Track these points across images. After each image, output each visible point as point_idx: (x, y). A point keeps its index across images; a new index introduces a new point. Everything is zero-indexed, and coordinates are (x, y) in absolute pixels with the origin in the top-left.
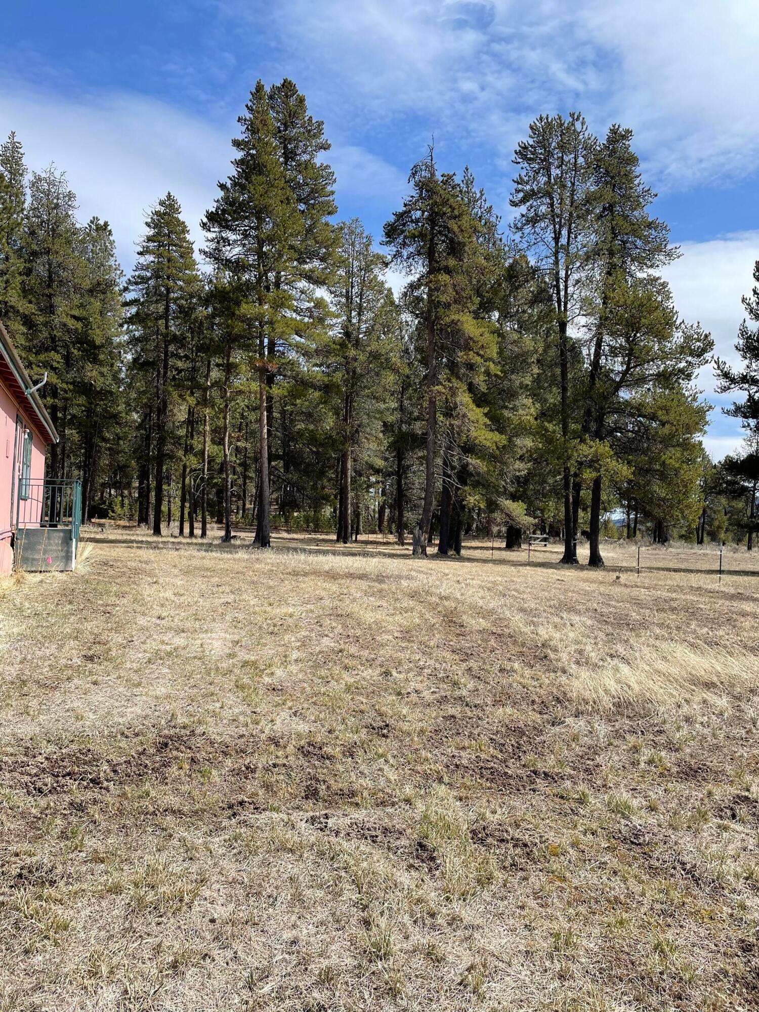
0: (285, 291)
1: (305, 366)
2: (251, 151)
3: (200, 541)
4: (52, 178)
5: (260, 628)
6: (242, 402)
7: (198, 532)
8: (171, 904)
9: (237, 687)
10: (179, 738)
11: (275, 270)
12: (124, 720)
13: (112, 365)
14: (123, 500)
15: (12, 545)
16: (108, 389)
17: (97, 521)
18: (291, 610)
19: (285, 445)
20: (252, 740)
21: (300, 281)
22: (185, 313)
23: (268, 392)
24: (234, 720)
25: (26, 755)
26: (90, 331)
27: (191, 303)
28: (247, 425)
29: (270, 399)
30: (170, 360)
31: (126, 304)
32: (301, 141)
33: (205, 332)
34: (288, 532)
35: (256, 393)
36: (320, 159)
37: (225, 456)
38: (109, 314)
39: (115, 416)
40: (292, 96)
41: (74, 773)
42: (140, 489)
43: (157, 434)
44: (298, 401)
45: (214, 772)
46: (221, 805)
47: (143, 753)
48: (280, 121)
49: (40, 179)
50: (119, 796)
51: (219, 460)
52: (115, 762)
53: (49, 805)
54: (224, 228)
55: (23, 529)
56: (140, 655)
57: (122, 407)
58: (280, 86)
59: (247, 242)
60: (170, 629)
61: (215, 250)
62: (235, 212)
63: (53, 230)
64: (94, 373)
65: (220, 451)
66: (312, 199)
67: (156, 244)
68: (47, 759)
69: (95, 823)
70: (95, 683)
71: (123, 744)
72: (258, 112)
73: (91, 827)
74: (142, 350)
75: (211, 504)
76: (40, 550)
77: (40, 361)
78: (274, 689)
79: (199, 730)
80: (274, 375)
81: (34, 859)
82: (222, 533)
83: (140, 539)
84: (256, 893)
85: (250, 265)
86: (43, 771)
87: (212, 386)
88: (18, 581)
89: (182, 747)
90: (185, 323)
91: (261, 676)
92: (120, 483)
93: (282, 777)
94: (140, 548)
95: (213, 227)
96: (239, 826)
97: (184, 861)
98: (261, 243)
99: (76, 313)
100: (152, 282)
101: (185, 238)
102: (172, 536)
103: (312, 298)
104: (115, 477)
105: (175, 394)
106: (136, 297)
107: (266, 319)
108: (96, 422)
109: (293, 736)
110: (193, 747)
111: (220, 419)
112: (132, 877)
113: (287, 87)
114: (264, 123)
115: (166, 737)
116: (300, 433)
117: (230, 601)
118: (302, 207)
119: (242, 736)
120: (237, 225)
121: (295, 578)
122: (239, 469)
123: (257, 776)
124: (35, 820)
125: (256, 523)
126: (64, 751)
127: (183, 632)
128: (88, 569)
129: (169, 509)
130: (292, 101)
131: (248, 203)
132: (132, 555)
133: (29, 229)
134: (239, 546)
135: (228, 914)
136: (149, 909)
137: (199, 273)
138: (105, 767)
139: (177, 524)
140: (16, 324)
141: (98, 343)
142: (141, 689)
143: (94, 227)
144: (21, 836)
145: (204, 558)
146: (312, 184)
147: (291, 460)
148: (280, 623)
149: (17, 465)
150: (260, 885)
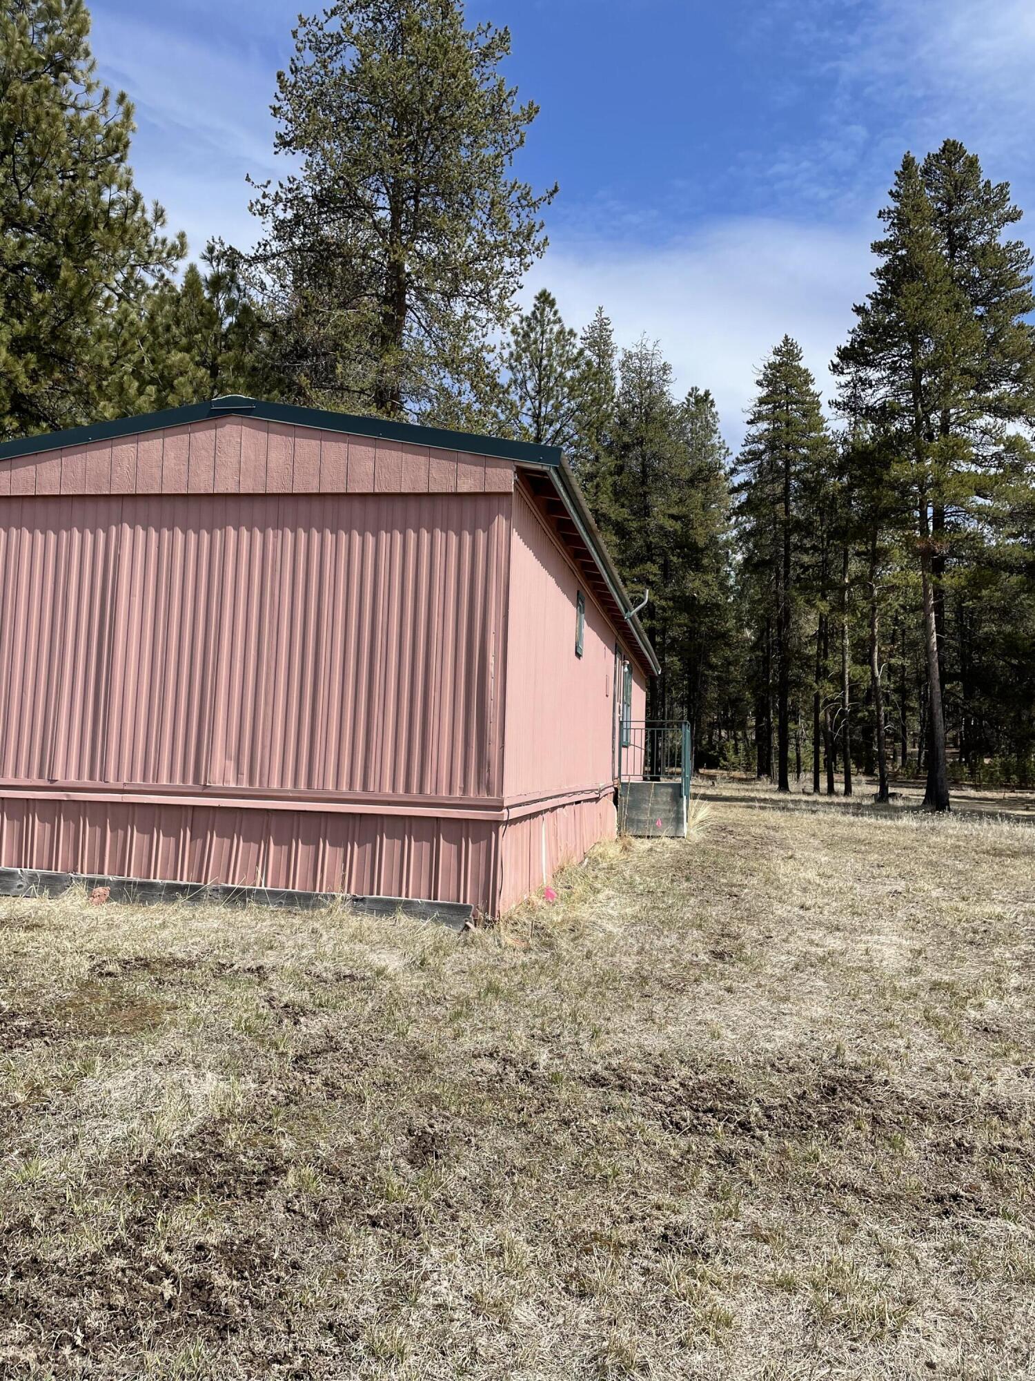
0: (957, 435)
1: (991, 539)
2: (899, 253)
3: (843, 800)
4: (644, 352)
5: (952, 933)
6: (895, 601)
7: (840, 787)
8: (868, 1325)
9: (928, 1019)
10: (851, 1083)
11: (939, 409)
12: (772, 1046)
13: (718, 570)
14: (736, 745)
15: (616, 802)
16: (714, 601)
17: (707, 771)
18: (998, 909)
19: (964, 658)
20: (960, 1104)
21: (981, 416)
22: (811, 489)
23: (935, 583)
24: (929, 1069)
25: (656, 1075)
26: (691, 531)
27: (819, 474)
28: (903, 633)
29: (939, 592)
30: (793, 554)
31: (735, 490)
32: (974, 219)
33: (839, 511)
34: (976, 787)
35: (916, 587)
36: (1005, 236)
37: (874, 678)
38: (713, 506)
39: (724, 636)
40: (957, 161)
41: (717, 1110)
42: (758, 729)
43: (779, 654)
44: (985, 592)
45: (909, 1143)
46: (924, 1194)
47: (802, 1096)
48: (940, 200)
49: (631, 357)
50: (777, 1152)
51: (864, 686)
52: (767, 1104)
53: (690, 1147)
54: (862, 365)
55: (627, 784)
56: (783, 958)
57: (731, 623)
58: (938, 152)
59: (896, 378)
60: (819, 924)
61: (849, 397)
62: (877, 340)
63: (647, 414)
64: (697, 583)
65: (866, 673)
66: (995, 296)
67: (770, 406)
68: (682, 1085)
69: (751, 1185)
70: (729, 990)
71: (775, 1080)
72: (907, 197)
73: (746, 1189)
74: (755, 546)
75: (855, 747)
76: (646, 809)
77: (635, 576)
78: (986, 1030)
79: (880, 1076)
80: (943, 558)
81: (680, 1218)
82: (875, 789)
83: (762, 797)
84: (994, 1339)
85: (903, 409)
86: (679, 1100)
87: (852, 582)
88: (625, 849)
89: (856, 1097)
90: (812, 502)
91: (962, 1007)
92: (733, 721)
93: (1016, 1169)
94: (762, 808)
95: (848, 368)
96: (955, 1231)
97: (878, 1266)
98: (917, 374)
99: (674, 511)
100: (766, 457)
101: (808, 390)
102: (804, 793)
103: (1002, 437)
104: (726, 714)
105: (801, 601)
106: (747, 479)
107: (929, 481)
108: (700, 645)
109: (1028, 1107)
110: (872, 1100)
111: (863, 628)
112: (808, 1274)
113: (951, 150)
114: (917, 209)
115: (832, 1078)
116: (989, 640)
117: (900, 890)
118: (979, 311)
119: (944, 1095)
120: (882, 358)
121: (997, 860)
122: (894, 697)
123: (975, 1160)
124: (676, 1165)
125: (923, 774)
126: (701, 1077)
127: (838, 930)
128: (702, 835)
129: (798, 755)
130: (958, 168)
131: (897, 323)
132: (755, 818)
133: (620, 419)
134: (903, 809)
135: (953, 1361)
136: (836, 1325)
137: (828, 433)
138: (756, 1109)
139: (810, 776)
140: (608, 535)
141: (701, 544)
142: (790, 1006)
143: (692, 400)
144: (662, 1184)
145: (852, 825)
146: (995, 275)
147: (975, 679)
148: (983, 929)
149: (617, 704)
150: (999, 1329)
